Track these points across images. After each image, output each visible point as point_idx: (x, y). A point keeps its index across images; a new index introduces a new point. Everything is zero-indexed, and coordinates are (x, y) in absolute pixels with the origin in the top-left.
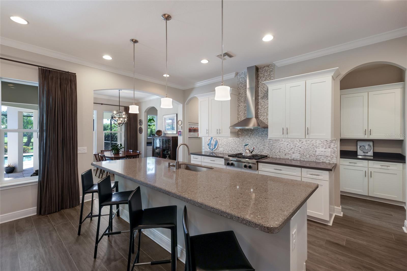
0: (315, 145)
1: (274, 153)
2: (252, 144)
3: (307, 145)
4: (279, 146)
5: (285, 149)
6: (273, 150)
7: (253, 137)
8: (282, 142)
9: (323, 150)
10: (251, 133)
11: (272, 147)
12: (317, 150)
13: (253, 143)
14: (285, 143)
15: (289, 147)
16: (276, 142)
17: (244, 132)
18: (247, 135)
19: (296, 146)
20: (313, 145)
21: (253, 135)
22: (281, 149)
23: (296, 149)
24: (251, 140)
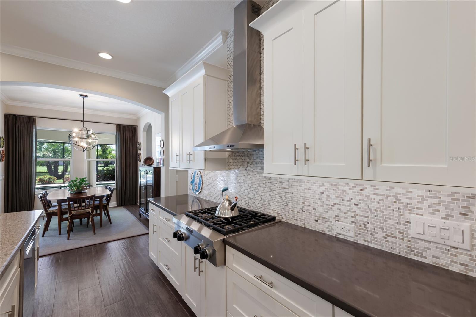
0: (404, 200)
1: (291, 212)
2: (250, 185)
3: (377, 198)
4: (302, 194)
5: (315, 206)
6: (290, 205)
7: (252, 169)
8: (309, 186)
9: (436, 220)
10: (248, 160)
11: (287, 196)
12: (413, 217)
13: (252, 183)
14: (315, 188)
15: (325, 200)
16: (295, 183)
17: (238, 158)
18: (242, 164)
19: (344, 198)
20: (397, 200)
21: (252, 166)
22: (307, 203)
23: (344, 209)
24: (249, 177)
